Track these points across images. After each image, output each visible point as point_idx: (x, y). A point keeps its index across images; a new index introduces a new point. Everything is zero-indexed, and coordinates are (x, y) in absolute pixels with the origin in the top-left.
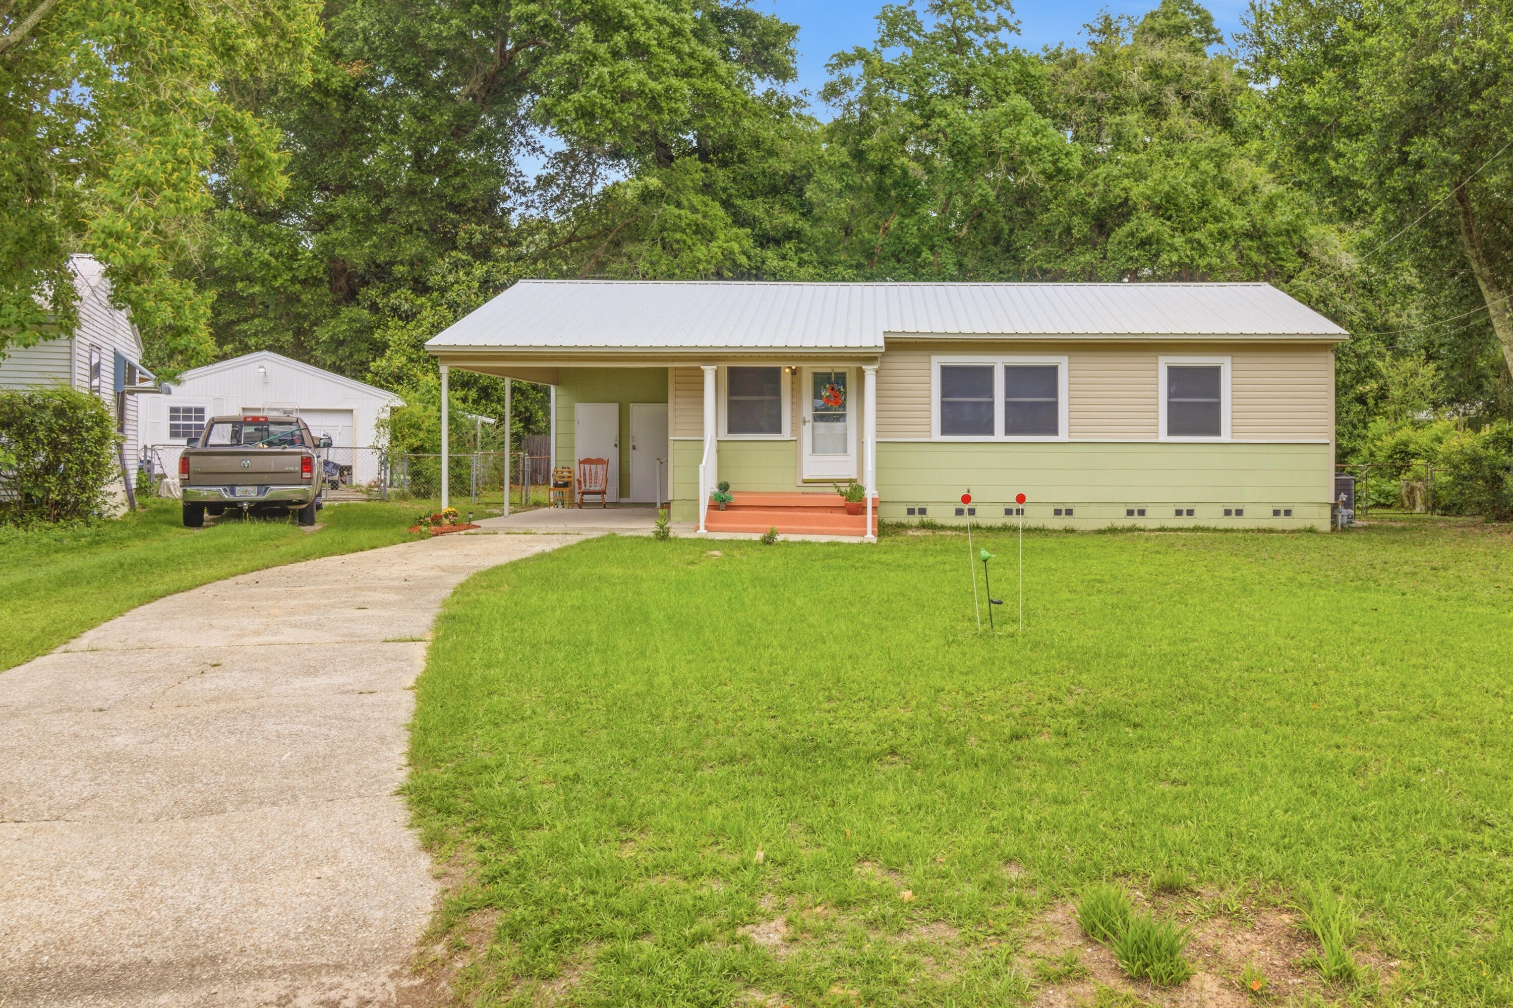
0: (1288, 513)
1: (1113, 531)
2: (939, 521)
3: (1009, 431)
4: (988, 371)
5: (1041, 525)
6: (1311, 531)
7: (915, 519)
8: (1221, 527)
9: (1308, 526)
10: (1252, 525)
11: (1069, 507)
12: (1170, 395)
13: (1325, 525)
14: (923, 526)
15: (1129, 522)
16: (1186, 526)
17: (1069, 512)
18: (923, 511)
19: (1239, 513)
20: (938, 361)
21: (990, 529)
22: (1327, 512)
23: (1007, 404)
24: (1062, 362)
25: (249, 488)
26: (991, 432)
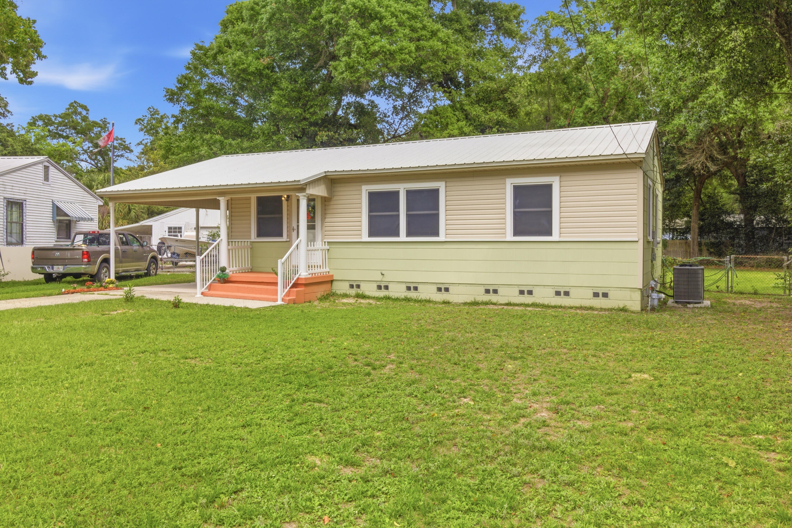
0: (605, 295)
1: (475, 303)
2: (367, 293)
3: (409, 234)
4: (396, 194)
5: (428, 298)
6: (624, 310)
7: (353, 292)
8: (553, 304)
9: (621, 306)
10: (577, 303)
11: (447, 286)
12: (515, 207)
13: (636, 305)
14: (358, 296)
15: (486, 298)
16: (526, 302)
17: (447, 290)
18: (358, 286)
19: (567, 294)
20: (366, 189)
21: (397, 299)
22: (638, 296)
23: (408, 216)
24: (441, 185)
25: (60, 267)
26: (397, 235)
